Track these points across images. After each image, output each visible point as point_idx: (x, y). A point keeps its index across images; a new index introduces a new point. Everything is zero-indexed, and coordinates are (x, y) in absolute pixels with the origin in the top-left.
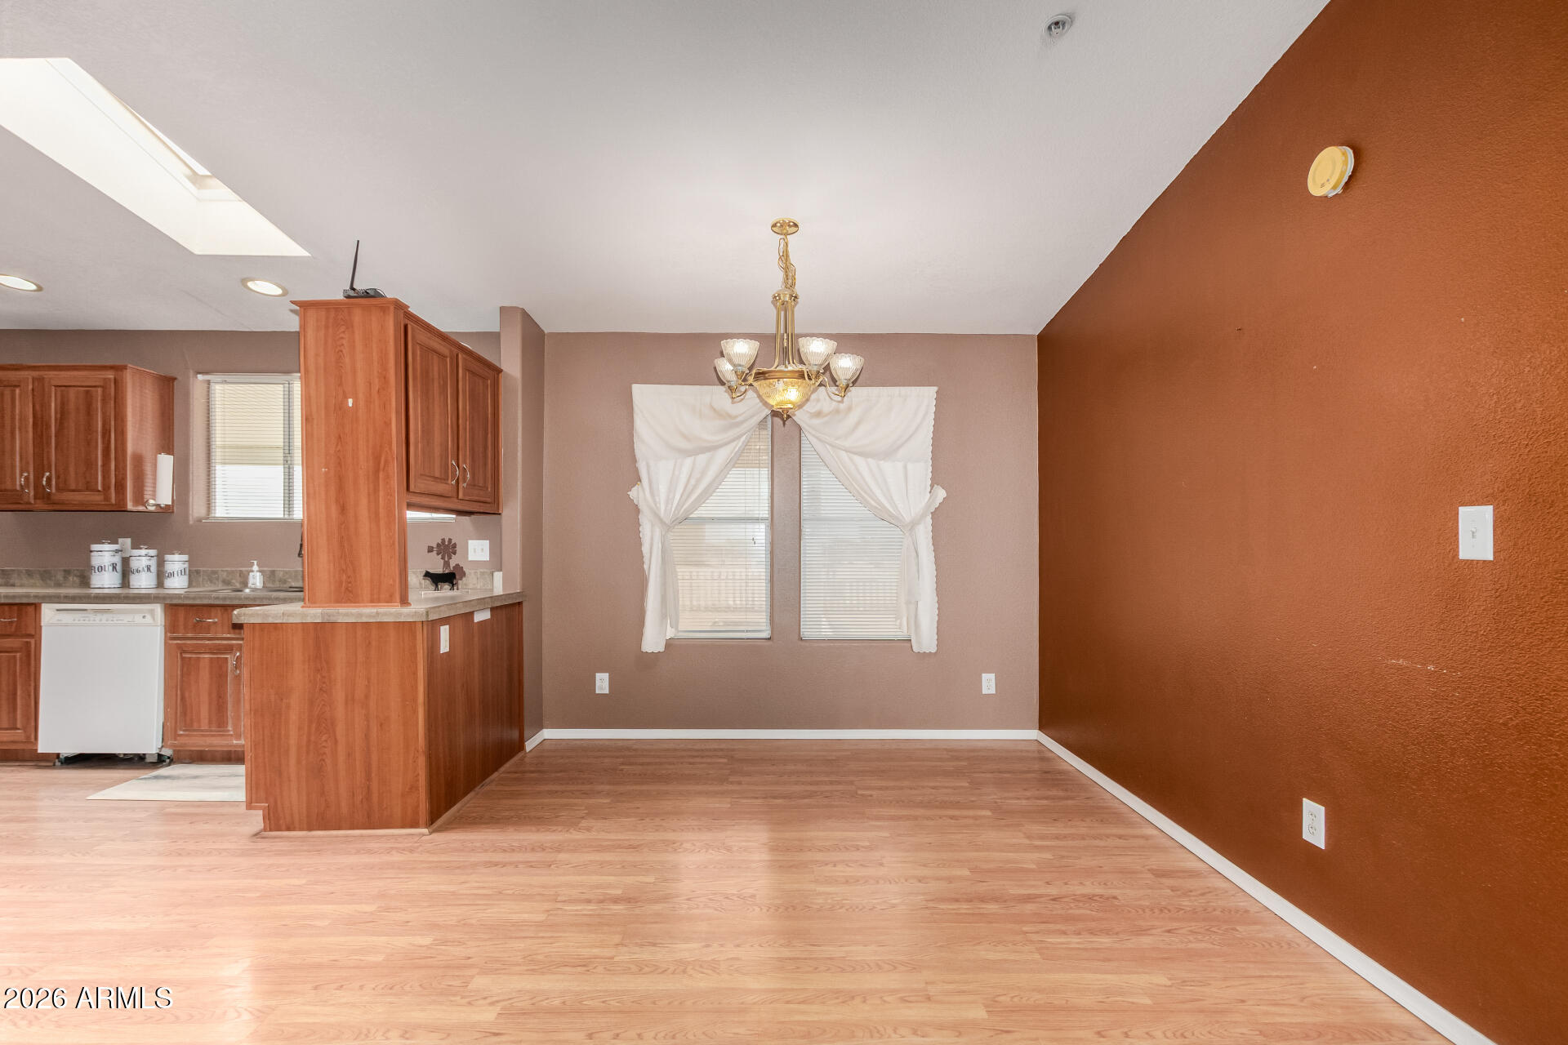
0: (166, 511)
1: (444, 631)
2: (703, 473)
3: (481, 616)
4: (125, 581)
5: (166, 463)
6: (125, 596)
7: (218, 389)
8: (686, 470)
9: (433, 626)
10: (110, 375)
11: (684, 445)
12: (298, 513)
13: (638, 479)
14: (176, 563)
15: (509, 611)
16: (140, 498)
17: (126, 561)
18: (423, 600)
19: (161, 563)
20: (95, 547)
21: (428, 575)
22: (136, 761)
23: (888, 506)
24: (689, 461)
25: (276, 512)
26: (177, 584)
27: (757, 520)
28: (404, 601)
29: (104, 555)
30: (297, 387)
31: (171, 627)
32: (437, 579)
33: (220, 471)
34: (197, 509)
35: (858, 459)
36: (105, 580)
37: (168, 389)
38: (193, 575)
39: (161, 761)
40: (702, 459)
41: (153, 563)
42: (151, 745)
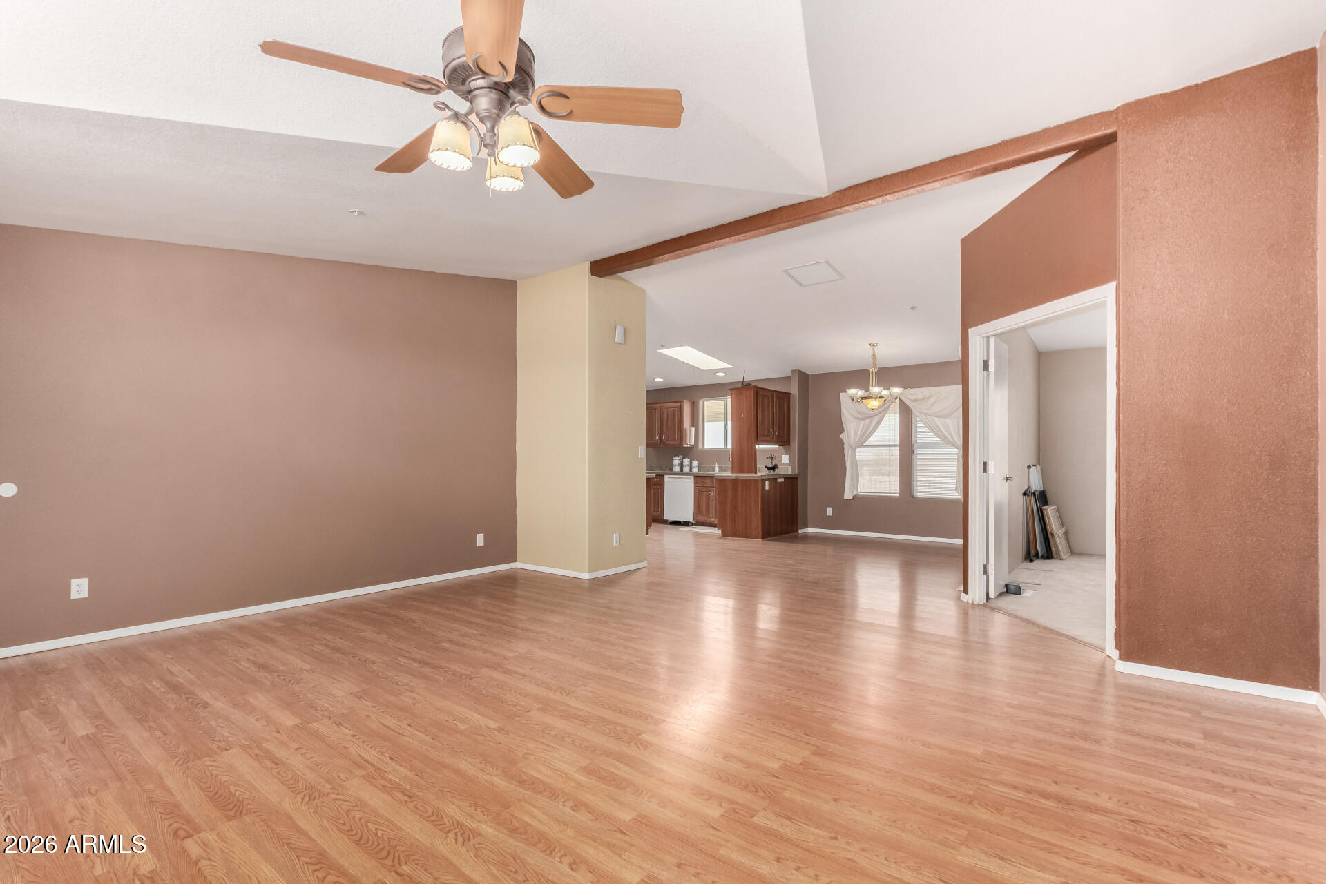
0: (692, 447)
1: (767, 483)
2: (868, 427)
3: (781, 480)
4: (682, 470)
5: (693, 429)
6: (682, 473)
7: (705, 403)
8: (861, 426)
9: (764, 480)
10: (679, 404)
11: (860, 416)
12: (729, 446)
13: (843, 430)
14: (695, 463)
15: (791, 480)
16: (686, 444)
17: (682, 463)
18: (762, 472)
19: (691, 463)
20: (674, 458)
21: (766, 467)
22: (686, 524)
23: (948, 437)
24: (863, 422)
25: (722, 446)
26: (695, 470)
27: (895, 446)
28: (756, 473)
29: (676, 461)
30: (729, 401)
31: (696, 482)
32: (769, 469)
33: (706, 424)
34: (700, 446)
35: (936, 419)
36: (677, 469)
37: (694, 406)
38: (699, 467)
39: (692, 525)
40: (867, 421)
41: (689, 463)
42: (690, 519)
